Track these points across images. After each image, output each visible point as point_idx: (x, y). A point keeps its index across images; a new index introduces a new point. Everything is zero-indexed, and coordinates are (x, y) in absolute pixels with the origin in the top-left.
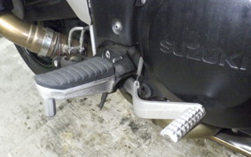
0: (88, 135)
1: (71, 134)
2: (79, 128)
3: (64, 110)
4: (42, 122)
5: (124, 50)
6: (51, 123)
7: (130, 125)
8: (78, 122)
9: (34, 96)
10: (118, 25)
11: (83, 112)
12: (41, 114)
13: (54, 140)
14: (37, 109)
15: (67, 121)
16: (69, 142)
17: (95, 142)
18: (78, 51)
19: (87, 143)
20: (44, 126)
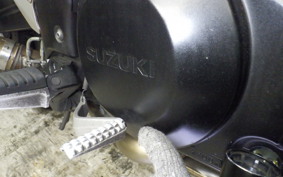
0: (62, 164)
1: (42, 162)
2: (53, 156)
3: (40, 135)
4: (12, 148)
5: (69, 61)
6: (22, 150)
7: (110, 153)
8: (53, 149)
9: (9, 119)
10: (59, 33)
11: (60, 137)
12: (13, 139)
13: (22, 169)
14: (9, 134)
15: (40, 147)
16: (39, 171)
17: (68, 172)
18: (39, 64)
19: (60, 173)
20: (14, 153)
